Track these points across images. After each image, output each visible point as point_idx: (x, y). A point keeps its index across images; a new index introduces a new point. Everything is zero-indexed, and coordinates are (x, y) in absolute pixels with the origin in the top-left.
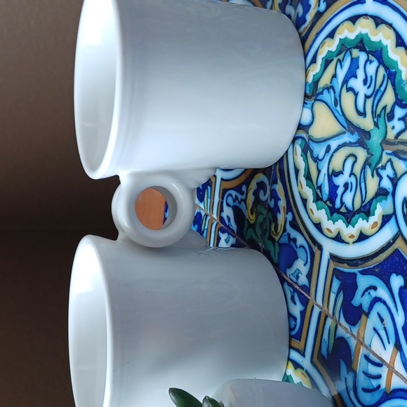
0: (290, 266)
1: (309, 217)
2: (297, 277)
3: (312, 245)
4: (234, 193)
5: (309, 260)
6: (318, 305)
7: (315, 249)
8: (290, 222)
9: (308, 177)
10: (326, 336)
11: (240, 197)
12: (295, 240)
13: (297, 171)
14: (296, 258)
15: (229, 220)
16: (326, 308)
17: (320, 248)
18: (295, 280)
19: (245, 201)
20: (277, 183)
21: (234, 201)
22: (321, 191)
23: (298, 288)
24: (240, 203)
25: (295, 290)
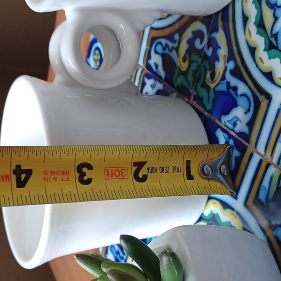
0: (227, 113)
1: (257, 66)
2: (235, 125)
3: (258, 94)
4: (164, 41)
5: (252, 109)
6: (258, 153)
7: (262, 98)
8: (230, 70)
9: (260, 25)
10: (266, 183)
11: (171, 45)
12: (235, 89)
13: (245, 19)
14: (235, 105)
15: (157, 66)
16: (268, 156)
17: (269, 97)
18: (231, 126)
19: (177, 49)
20: (217, 31)
21: (164, 49)
22: (276, 40)
23: (234, 134)
24: (171, 51)
25: (230, 136)
